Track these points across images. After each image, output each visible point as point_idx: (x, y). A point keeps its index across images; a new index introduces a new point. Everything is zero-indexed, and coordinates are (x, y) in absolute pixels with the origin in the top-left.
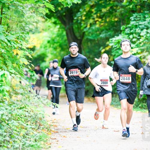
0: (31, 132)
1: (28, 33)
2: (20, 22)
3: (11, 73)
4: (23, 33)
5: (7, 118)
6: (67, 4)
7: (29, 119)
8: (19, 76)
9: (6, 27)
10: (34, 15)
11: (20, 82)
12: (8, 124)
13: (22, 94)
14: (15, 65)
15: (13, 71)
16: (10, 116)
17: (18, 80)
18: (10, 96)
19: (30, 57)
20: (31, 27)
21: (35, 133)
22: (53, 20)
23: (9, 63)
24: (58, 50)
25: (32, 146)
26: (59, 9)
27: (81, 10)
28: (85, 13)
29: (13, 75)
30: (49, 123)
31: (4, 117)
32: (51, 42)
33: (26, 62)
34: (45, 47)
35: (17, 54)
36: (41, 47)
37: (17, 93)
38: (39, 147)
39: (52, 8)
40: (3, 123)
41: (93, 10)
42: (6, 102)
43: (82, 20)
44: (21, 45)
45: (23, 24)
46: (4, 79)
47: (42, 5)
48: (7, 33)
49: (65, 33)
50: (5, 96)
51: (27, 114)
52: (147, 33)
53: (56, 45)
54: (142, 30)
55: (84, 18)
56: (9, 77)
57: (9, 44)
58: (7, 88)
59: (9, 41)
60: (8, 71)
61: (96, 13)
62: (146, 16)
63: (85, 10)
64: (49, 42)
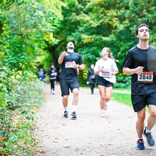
0: (37, 96)
1: (36, 56)
2: (33, 52)
3: (29, 72)
4: (34, 56)
5: (28, 91)
6: (52, 44)
7: (37, 91)
8: (33, 73)
9: (27, 54)
10: (39, 48)
11: (33, 76)
12: (28, 93)
13: (34, 81)
14: (31, 69)
15: (30, 71)
16: (29, 89)
17: (32, 75)
18: (29, 81)
19: (37, 65)
20: (38, 53)
21: (39, 96)
22: (47, 51)
23: (29, 68)
24: (49, 63)
25: (38, 102)
26: (49, 46)
27: (58, 47)
28: (59, 48)
29: (30, 73)
30: (45, 93)
31: (26, 90)
32: (46, 60)
33: (36, 68)
34: (43, 62)
35: (32, 65)
36: (42, 62)
37: (32, 80)
38: (41, 103)
39: (46, 46)
40: (26, 93)
41: (63, 47)
42: (27, 84)
43: (58, 51)
44: (34, 61)
45: (35, 52)
46: (26, 75)
47: (42, 44)
48: (28, 56)
49: (51, 56)
50: (27, 81)
51: (36, 89)
52: (85, 56)
53: (48, 61)
54: (83, 55)
55: (59, 50)
56: (29, 74)
57: (29, 60)
58: (28, 78)
59: (29, 59)
60: (28, 71)
61: (64, 48)
62: (85, 49)
63: (59, 47)
64: (45, 60)
